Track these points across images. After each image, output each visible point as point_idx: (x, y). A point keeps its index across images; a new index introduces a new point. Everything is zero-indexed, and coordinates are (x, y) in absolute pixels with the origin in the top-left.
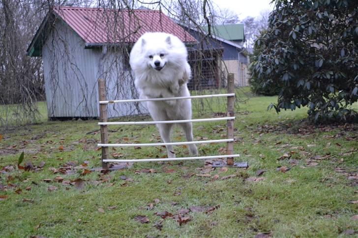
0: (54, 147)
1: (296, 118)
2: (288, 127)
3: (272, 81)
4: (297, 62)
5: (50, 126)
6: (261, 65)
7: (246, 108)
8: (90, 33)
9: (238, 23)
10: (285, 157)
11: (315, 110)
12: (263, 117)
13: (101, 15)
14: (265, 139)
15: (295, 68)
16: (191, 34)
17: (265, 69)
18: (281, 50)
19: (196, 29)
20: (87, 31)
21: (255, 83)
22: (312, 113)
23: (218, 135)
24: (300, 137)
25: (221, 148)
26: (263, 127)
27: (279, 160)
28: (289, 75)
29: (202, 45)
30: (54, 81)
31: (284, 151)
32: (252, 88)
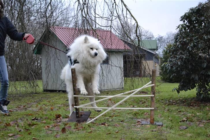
0: (47, 108)
1: (189, 97)
2: (184, 102)
3: (176, 75)
4: (191, 64)
5: (44, 95)
6: (169, 65)
7: (158, 89)
8: (70, 42)
9: (154, 39)
10: (184, 120)
11: (201, 93)
12: (169, 95)
13: (76, 32)
14: (171, 108)
15: (190, 67)
16: (128, 45)
17: (172, 67)
18: (182, 56)
19: (131, 43)
20: (68, 41)
21: (163, 75)
22: (199, 94)
23: (143, 105)
24: (192, 109)
25: (146, 113)
26: (169, 101)
27: (181, 122)
28: (186, 72)
29: (134, 52)
30: (48, 69)
31: (183, 117)
32: (161, 78)
